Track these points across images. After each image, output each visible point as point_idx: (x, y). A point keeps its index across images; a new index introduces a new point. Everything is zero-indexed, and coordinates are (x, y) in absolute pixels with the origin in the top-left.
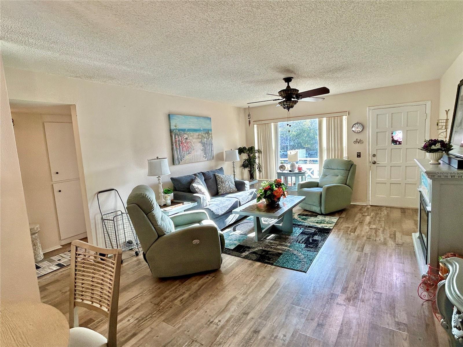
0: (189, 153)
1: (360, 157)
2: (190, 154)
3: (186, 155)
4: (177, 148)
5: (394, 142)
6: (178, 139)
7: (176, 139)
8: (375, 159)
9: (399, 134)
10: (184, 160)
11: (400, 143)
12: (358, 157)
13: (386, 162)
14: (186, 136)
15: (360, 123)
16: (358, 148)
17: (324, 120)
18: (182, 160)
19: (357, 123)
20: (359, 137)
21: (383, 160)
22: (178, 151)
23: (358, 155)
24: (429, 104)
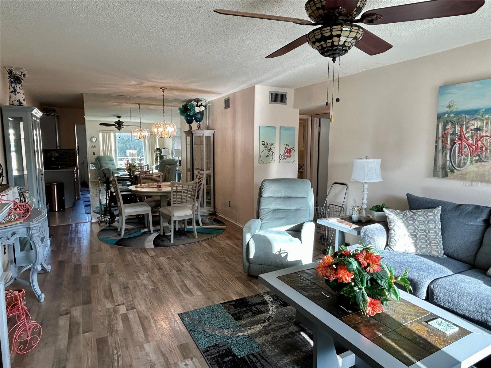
0: (480, 160)
2: (483, 163)
3: (468, 163)
4: (446, 148)
6: (451, 131)
7: (446, 132)
10: (460, 172)
14: (478, 124)
18: (455, 171)
22: (446, 154)
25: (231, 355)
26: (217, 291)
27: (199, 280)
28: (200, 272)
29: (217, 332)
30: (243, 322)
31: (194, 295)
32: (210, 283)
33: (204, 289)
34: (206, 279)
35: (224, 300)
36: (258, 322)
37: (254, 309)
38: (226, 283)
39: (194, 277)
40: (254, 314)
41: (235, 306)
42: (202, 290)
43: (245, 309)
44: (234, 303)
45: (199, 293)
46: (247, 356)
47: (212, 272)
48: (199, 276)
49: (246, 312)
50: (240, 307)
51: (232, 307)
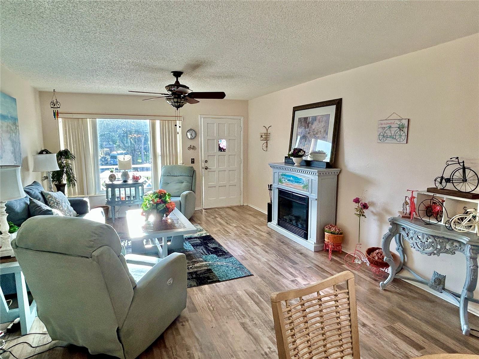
1: (194, 163)
5: (221, 149)
8: (207, 165)
9: (223, 142)
11: (224, 150)
12: (192, 163)
13: (215, 167)
15: (193, 130)
16: (192, 154)
17: (158, 123)
19: (191, 130)
20: (192, 143)
21: (213, 165)
23: (192, 161)
24: (242, 119)
25: (218, 255)
26: (222, 294)
27: (241, 310)
28: (243, 325)
29: (225, 263)
30: (206, 268)
31: (245, 290)
32: (229, 306)
33: (235, 297)
34: (234, 312)
35: (216, 285)
36: (197, 267)
37: (194, 276)
38: (210, 305)
39: (249, 316)
40: (196, 272)
41: (208, 278)
42: (237, 297)
43: (201, 276)
44: (209, 281)
45: (240, 293)
46: (209, 254)
47: (227, 324)
48: (243, 317)
49: (201, 274)
50: (204, 277)
51: (211, 278)
